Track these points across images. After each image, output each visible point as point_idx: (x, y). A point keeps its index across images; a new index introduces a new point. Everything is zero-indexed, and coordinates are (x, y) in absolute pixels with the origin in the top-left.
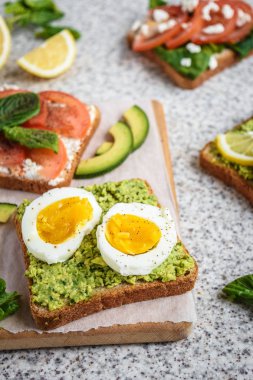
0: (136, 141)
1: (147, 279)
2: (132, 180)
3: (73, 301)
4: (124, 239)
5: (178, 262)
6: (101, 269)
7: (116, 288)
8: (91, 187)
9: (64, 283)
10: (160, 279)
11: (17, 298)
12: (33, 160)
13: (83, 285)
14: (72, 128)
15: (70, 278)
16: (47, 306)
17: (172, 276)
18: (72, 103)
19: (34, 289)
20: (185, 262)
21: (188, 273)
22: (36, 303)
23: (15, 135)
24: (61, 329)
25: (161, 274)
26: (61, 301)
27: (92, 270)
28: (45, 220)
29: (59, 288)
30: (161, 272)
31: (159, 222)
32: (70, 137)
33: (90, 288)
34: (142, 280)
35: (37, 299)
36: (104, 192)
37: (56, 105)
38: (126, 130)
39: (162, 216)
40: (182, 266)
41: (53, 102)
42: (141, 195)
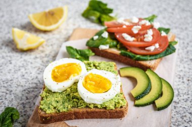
1: (99, 106)
3: (59, 111)
4: (90, 84)
6: (78, 99)
9: (58, 102)
10: (105, 108)
13: (66, 104)
15: (61, 100)
16: (46, 111)
17: (112, 107)
19: (42, 102)
21: (121, 107)
25: (107, 105)
26: (53, 110)
28: (56, 71)
29: (54, 104)
31: (113, 81)
33: (69, 106)
34: (96, 107)
35: (42, 107)
36: (92, 65)
40: (118, 103)
42: (109, 69)
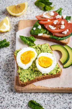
1: (49, 74)
3: (30, 80)
6: (37, 71)
7: (41, 76)
9: (28, 75)
10: (52, 74)
13: (32, 75)
15: (29, 73)
16: (23, 81)
17: (55, 73)
19: (20, 76)
21: (59, 72)
22: (20, 80)
24: (27, 87)
26: (27, 80)
28: (23, 57)
29: (26, 76)
30: (52, 72)
31: (52, 58)
33: (34, 76)
34: (47, 74)
36: (38, 48)
39: (53, 56)
40: (58, 70)
42: (47, 49)
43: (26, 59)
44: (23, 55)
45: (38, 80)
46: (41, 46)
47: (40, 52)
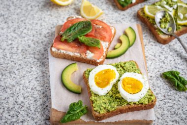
0: (131, 43)
1: (137, 103)
2: (130, 61)
3: (109, 111)
4: (129, 88)
5: (149, 97)
6: (119, 99)
7: (125, 106)
8: (114, 64)
9: (105, 103)
10: (142, 104)
11: (87, 108)
12: (90, 51)
13: (112, 104)
14: (105, 38)
15: (108, 101)
16: (99, 112)
17: (147, 103)
18: (105, 26)
19: (94, 105)
20: (152, 97)
21: (153, 101)
22: (95, 111)
23: (83, 40)
24: (104, 121)
26: (104, 110)
27: (116, 99)
28: (98, 78)
29: (103, 105)
30: (143, 101)
31: (142, 81)
32: (104, 41)
33: (115, 106)
34: (135, 104)
35: (95, 109)
36: (119, 66)
37: (98, 26)
38: (127, 38)
39: (143, 78)
40: (150, 98)
41: (96, 25)
42: (134, 69)
43: (103, 81)
44: (99, 75)
45: (121, 112)
46: (125, 64)
47: (123, 71)
